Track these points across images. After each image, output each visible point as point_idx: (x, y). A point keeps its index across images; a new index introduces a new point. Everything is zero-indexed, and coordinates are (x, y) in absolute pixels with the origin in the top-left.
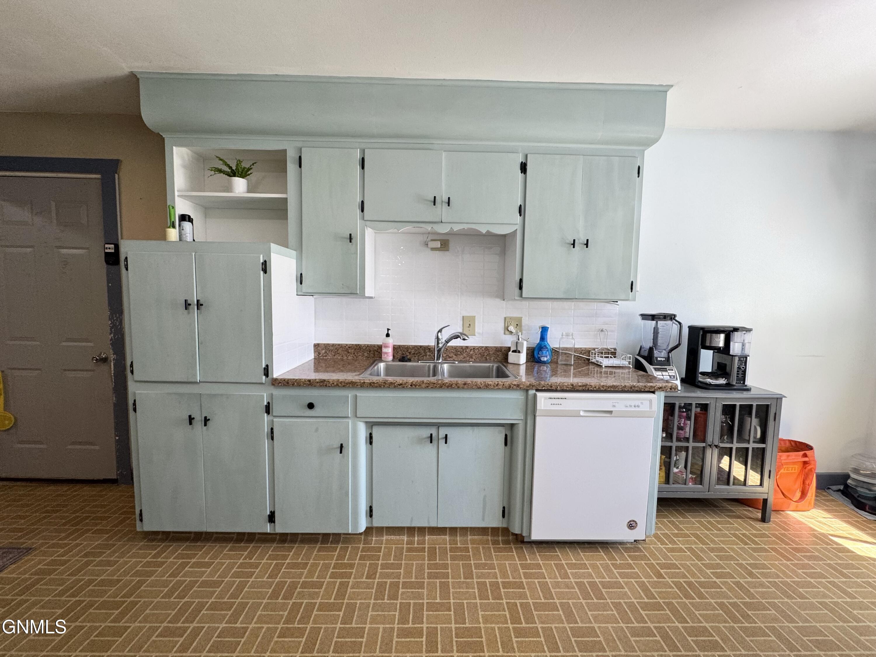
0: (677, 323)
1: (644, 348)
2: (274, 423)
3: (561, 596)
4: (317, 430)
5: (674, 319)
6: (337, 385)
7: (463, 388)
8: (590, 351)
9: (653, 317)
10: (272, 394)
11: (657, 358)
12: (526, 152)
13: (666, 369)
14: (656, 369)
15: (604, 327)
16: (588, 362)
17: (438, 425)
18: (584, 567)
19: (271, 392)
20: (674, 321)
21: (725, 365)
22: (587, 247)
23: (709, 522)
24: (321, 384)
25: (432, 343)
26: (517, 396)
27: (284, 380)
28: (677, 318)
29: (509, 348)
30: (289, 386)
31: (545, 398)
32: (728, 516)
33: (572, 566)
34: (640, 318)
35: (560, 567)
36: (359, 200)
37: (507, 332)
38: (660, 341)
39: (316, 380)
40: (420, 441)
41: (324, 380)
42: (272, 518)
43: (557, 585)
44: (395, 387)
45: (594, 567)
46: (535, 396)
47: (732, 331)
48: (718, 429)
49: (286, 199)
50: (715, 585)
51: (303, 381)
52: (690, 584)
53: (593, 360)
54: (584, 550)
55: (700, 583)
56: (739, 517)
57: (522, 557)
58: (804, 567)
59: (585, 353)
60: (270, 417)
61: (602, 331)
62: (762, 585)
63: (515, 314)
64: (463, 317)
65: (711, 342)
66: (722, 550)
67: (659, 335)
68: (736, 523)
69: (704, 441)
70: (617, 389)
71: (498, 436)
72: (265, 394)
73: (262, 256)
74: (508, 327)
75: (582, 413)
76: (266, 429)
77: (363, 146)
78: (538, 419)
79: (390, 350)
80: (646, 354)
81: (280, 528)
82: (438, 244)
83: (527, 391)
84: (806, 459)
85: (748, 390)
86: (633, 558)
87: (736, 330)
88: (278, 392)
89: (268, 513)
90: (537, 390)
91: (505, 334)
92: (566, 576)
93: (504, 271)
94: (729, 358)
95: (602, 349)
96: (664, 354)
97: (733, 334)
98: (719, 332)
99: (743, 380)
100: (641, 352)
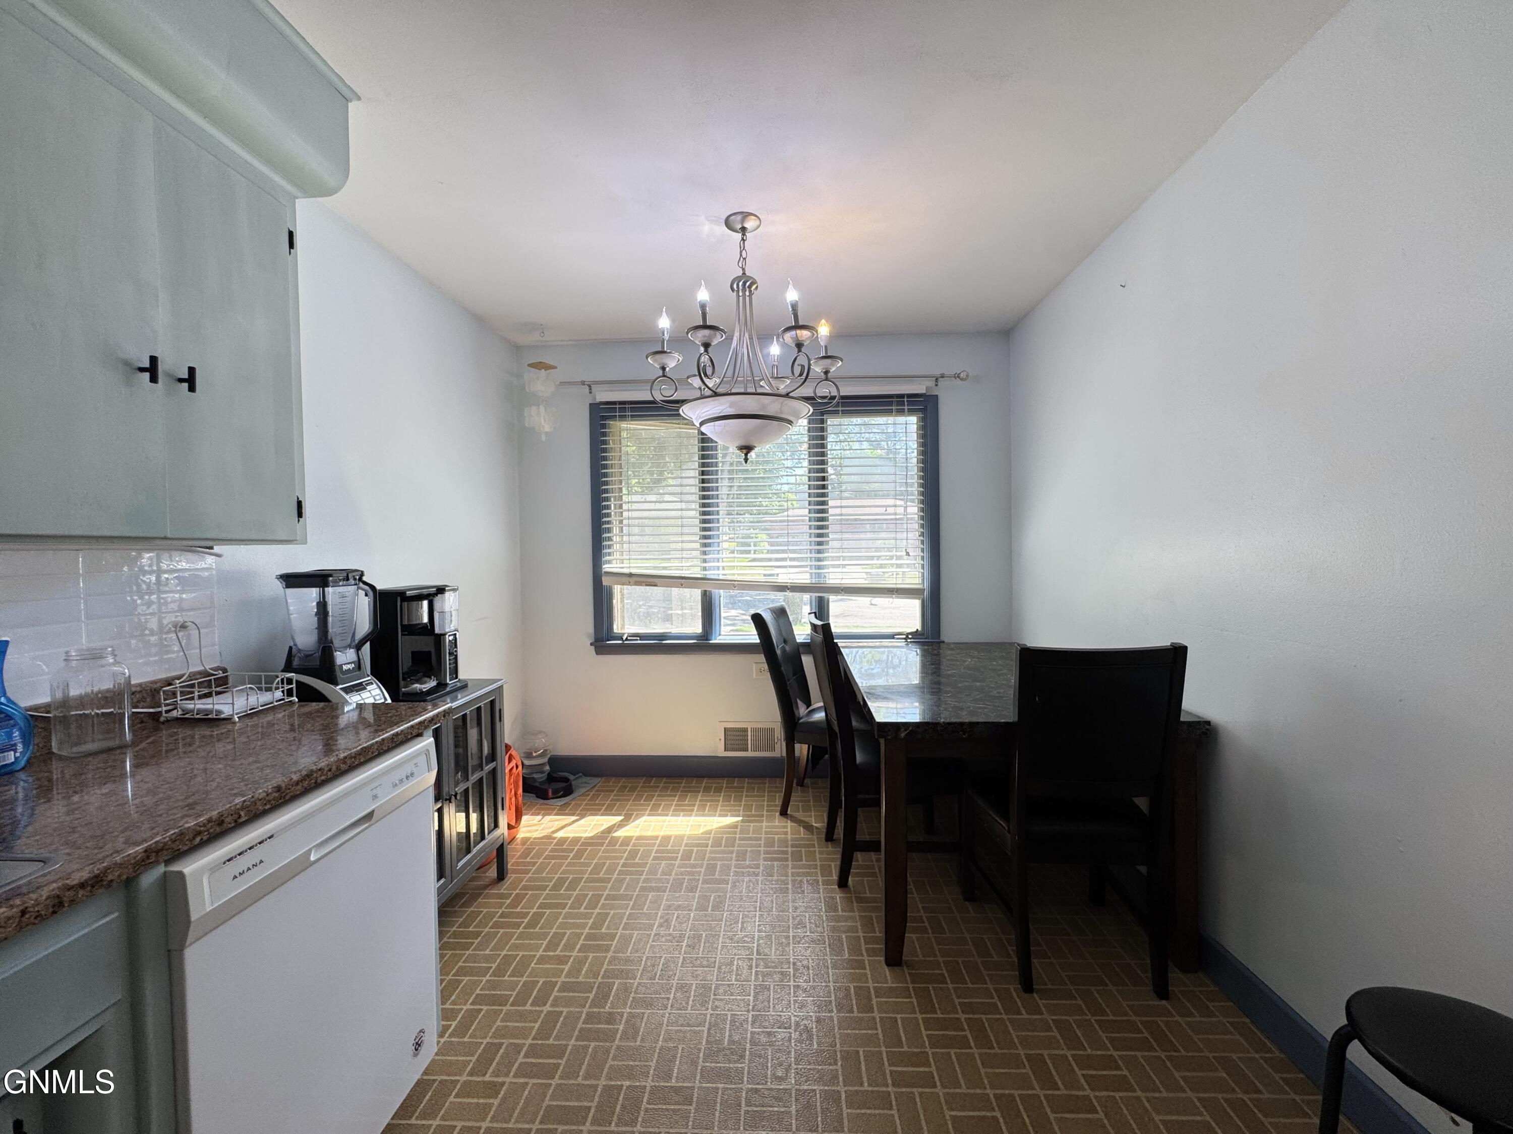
0: (367, 588)
1: (299, 651)
5: (360, 579)
8: (157, 691)
9: (320, 579)
11: (341, 666)
13: (361, 684)
14: (347, 691)
15: (188, 617)
20: (361, 585)
21: (431, 654)
22: (192, 389)
28: (364, 579)
31: (214, 869)
34: (279, 585)
38: (333, 628)
46: (169, 887)
47: (436, 594)
48: (452, 766)
50: (552, 1018)
52: (533, 1051)
53: (176, 713)
55: (539, 1035)
59: (143, 699)
61: (183, 627)
62: (580, 961)
65: (409, 620)
66: (508, 959)
67: (330, 619)
70: (370, 755)
75: (314, 856)
78: (190, 954)
80: (314, 662)
83: (130, 883)
84: (513, 763)
85: (464, 686)
87: (441, 590)
90: (174, 858)
94: (430, 640)
95: (193, 676)
96: (351, 654)
97: (437, 601)
98: (420, 598)
99: (455, 672)
100: (296, 662)
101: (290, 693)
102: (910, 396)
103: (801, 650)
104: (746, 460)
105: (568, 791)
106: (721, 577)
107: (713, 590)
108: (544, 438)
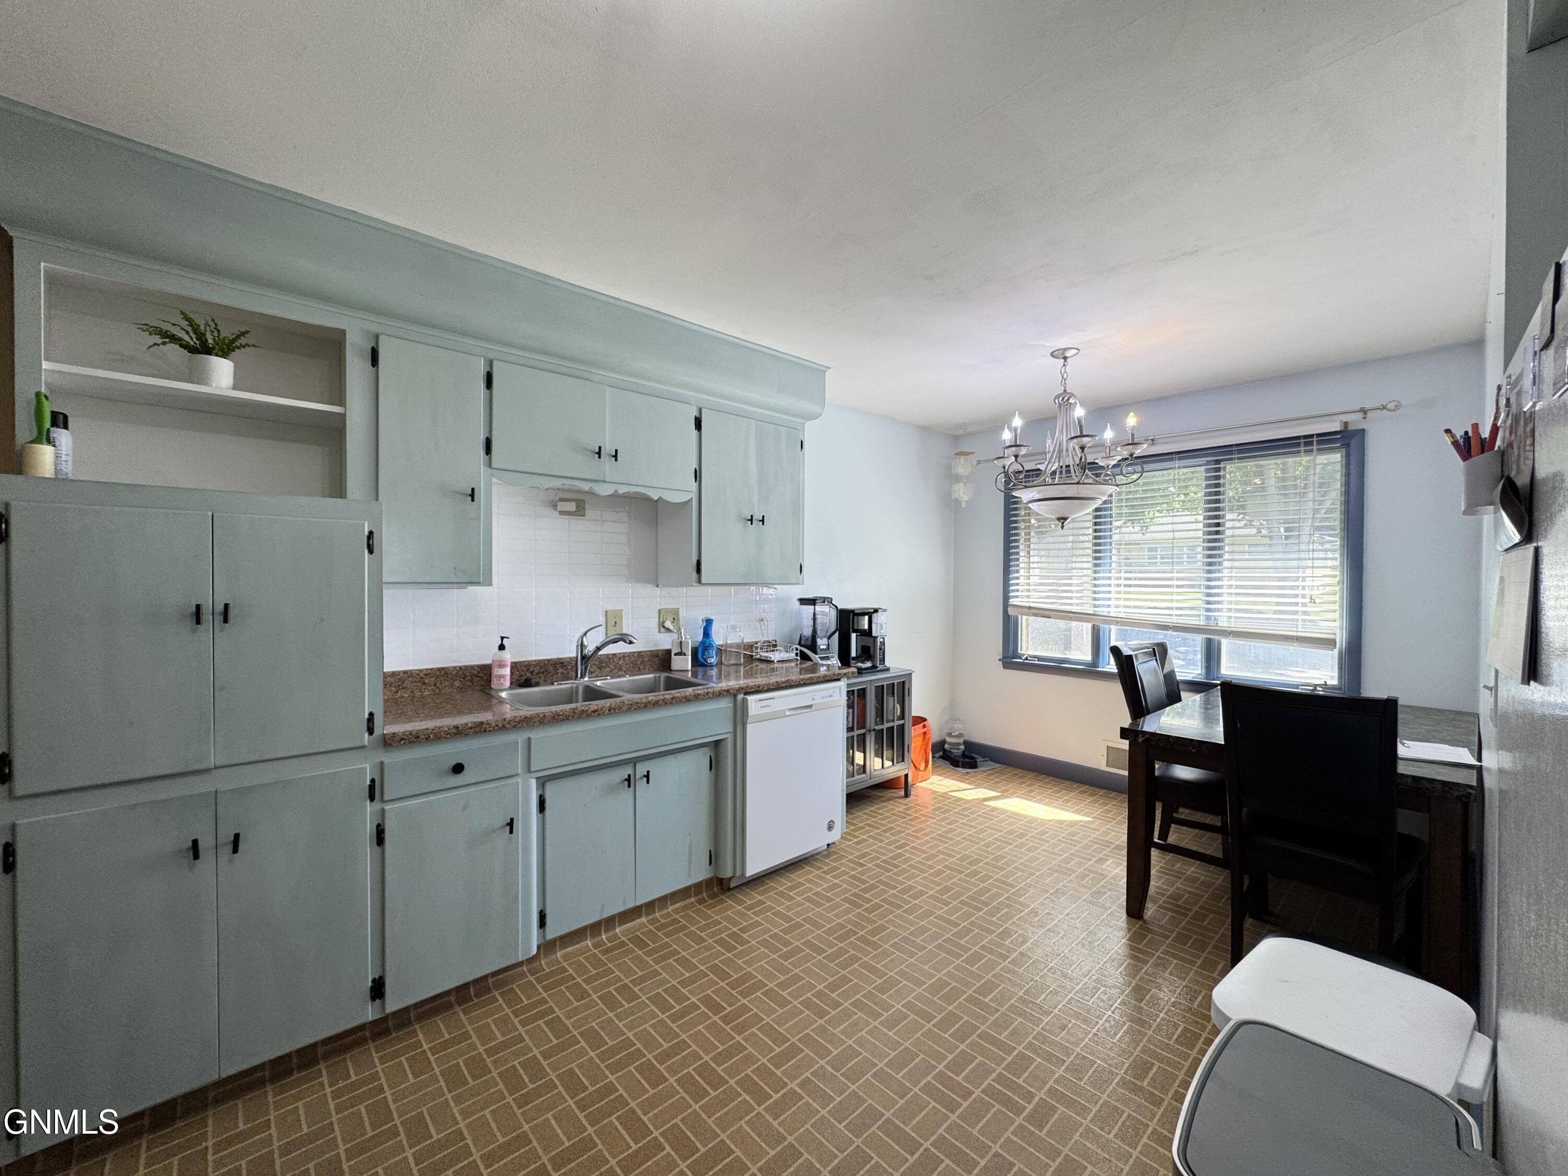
0: (834, 607)
1: (804, 636)
2: (387, 815)
3: (798, 914)
4: (466, 807)
5: (831, 603)
6: (503, 726)
7: (671, 703)
8: (752, 646)
9: (812, 602)
10: (382, 763)
11: (821, 646)
12: (701, 406)
13: (829, 657)
14: (822, 658)
15: (764, 616)
16: (750, 659)
17: (634, 762)
18: (801, 884)
19: (379, 760)
20: (831, 605)
21: (869, 647)
22: (763, 523)
23: (872, 811)
24: (477, 730)
25: (570, 652)
26: (725, 704)
27: (411, 734)
28: (833, 602)
29: (669, 652)
30: (420, 742)
31: (755, 702)
32: (884, 802)
33: (791, 889)
34: (798, 603)
35: (781, 894)
36: (482, 438)
37: (662, 630)
38: (819, 627)
39: (467, 724)
40: (611, 790)
41: (482, 723)
42: (378, 990)
43: (789, 908)
44: (588, 716)
45: (809, 881)
46: (745, 702)
47: (874, 613)
48: (873, 713)
49: (343, 417)
50: (900, 855)
51: (446, 729)
52: (885, 861)
53: (758, 656)
54: (791, 872)
55: (891, 858)
56: (889, 800)
57: (740, 902)
58: (944, 819)
59: (748, 649)
60: (377, 805)
61: (763, 620)
62: (927, 842)
63: (670, 605)
64: (606, 612)
65: (858, 625)
66: (892, 828)
67: (817, 622)
68: (890, 805)
69: (864, 727)
71: (701, 759)
72: (368, 765)
73: (366, 523)
74: (664, 622)
75: (788, 713)
76: (369, 829)
77: (491, 355)
78: (749, 727)
79: (507, 671)
80: (809, 643)
81: (393, 1003)
82: (572, 507)
83: (735, 696)
84: (925, 730)
85: (888, 670)
86: (835, 861)
87: (876, 611)
88: (395, 758)
89: (370, 984)
90: (746, 694)
91: (659, 632)
92: (792, 898)
93: (657, 546)
94: (871, 640)
95: (764, 642)
96: (825, 641)
97: (874, 616)
98: (863, 614)
99: (883, 660)
100: (803, 642)
101: (797, 655)
102: (1319, 435)
103: (1181, 686)
104: (1062, 527)
105: (973, 765)
106: (1111, 614)
107: (1101, 626)
108: (964, 506)
